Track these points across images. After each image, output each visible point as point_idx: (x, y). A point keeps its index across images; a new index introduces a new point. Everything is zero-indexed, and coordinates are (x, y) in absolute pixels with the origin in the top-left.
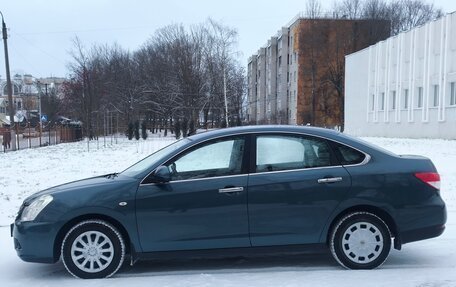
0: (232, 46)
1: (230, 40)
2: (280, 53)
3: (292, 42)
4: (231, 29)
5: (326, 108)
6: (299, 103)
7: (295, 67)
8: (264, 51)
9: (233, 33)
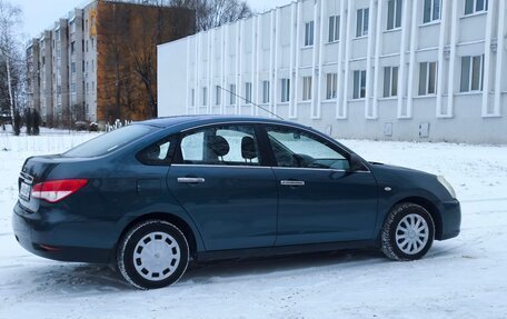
0: (15, 25)
1: (13, 18)
2: (73, 38)
3: (88, 25)
4: (14, 5)
5: (129, 102)
6: (99, 97)
7: (92, 55)
8: (49, 34)
9: (16, 11)
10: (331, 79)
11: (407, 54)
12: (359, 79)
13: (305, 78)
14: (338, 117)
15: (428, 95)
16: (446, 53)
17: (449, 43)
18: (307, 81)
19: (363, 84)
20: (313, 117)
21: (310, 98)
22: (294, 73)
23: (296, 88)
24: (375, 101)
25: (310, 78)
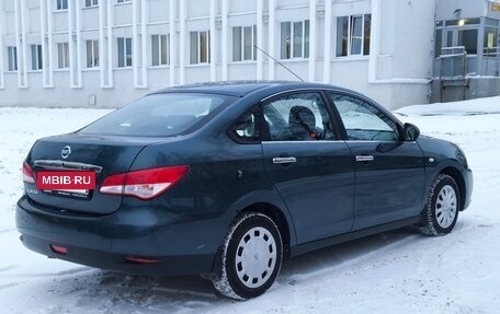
10: (91, 46)
11: (177, 22)
12: (124, 46)
13: (59, 45)
14: (103, 86)
15: (200, 64)
16: (218, 23)
17: (220, 13)
18: (63, 48)
19: (129, 52)
20: (73, 86)
21: (67, 66)
22: (47, 39)
23: (50, 55)
24: (144, 69)
25: (66, 45)
